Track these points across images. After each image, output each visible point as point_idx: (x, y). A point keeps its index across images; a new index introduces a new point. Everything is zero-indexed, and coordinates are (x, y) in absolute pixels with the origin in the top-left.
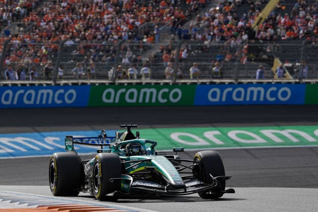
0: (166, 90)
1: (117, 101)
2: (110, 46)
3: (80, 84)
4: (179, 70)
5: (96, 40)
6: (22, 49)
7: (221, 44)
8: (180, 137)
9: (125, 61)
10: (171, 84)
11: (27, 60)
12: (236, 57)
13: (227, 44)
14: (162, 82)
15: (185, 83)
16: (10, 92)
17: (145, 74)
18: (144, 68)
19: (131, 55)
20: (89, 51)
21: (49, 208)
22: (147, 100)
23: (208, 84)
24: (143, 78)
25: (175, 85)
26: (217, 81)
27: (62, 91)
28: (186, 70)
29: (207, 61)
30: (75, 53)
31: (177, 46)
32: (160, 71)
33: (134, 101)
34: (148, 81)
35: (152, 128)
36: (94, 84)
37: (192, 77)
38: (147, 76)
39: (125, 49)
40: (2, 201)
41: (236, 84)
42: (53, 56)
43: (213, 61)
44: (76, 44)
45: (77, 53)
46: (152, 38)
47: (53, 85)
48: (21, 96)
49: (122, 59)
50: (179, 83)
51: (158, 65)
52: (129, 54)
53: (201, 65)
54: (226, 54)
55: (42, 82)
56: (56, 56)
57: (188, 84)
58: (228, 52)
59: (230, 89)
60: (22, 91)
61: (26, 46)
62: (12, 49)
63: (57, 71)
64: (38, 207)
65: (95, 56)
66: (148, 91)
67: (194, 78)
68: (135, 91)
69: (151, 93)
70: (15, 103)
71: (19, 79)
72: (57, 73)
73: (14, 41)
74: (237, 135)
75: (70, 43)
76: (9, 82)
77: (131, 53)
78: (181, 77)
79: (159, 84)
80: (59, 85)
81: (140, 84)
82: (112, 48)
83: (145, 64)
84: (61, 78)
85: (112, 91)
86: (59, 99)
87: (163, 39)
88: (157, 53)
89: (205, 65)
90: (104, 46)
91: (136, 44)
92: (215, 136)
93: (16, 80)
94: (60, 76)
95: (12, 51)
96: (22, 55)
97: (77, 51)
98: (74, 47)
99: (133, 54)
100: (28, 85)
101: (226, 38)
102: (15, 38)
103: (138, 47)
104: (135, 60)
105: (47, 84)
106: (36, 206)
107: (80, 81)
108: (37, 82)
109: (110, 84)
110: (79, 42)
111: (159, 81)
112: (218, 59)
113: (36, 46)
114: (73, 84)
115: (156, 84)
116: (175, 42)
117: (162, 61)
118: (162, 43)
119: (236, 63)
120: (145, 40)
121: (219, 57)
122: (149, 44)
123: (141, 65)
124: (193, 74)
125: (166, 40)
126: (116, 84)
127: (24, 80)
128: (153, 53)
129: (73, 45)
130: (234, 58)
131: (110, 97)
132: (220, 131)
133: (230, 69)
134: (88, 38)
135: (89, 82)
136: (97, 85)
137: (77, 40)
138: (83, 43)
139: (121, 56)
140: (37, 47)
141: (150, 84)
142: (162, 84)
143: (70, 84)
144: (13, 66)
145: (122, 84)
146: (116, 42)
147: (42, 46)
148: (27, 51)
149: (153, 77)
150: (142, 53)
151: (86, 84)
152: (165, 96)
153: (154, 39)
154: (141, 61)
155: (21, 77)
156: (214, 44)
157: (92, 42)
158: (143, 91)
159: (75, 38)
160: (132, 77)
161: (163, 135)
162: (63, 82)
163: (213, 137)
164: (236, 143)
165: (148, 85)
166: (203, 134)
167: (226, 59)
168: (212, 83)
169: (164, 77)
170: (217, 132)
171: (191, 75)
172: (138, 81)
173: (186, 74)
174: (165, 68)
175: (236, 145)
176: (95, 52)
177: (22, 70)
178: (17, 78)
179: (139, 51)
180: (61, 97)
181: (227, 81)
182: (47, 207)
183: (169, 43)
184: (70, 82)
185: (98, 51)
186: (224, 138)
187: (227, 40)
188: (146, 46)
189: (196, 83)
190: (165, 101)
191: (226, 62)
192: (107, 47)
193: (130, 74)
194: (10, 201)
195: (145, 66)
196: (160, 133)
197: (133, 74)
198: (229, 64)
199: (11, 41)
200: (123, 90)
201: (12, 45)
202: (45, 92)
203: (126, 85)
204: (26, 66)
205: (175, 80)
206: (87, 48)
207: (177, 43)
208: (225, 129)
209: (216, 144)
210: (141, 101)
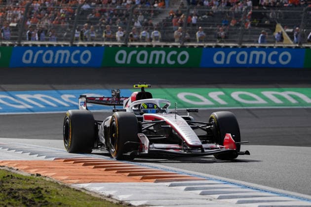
0: (175, 53)
1: (129, 62)
2: (123, 10)
3: (94, 46)
4: (187, 34)
5: (111, 4)
6: (42, 12)
7: (227, 10)
8: (187, 97)
9: (138, 24)
10: (179, 47)
11: (46, 22)
12: (241, 22)
13: (232, 9)
14: (171, 44)
15: (192, 47)
16: (30, 52)
17: (155, 37)
18: (155, 32)
19: (142, 19)
20: (104, 15)
21: (65, 161)
22: (157, 62)
23: (213, 47)
24: (153, 41)
25: (183, 48)
26: (222, 45)
27: (78, 52)
28: (193, 34)
29: (214, 25)
30: (90, 16)
31: (185, 11)
32: (170, 35)
33: (144, 62)
34: (158, 43)
35: (161, 88)
36: (108, 46)
37: (198, 41)
38: (156, 39)
39: (137, 14)
40: (23, 153)
41: (240, 47)
42: (70, 19)
43: (218, 26)
44: (92, 8)
45: (93, 16)
46: (163, 3)
47: (70, 46)
48: (40, 56)
49: (133, 23)
50: (187, 46)
51: (170, 29)
52: (141, 18)
53: (206, 29)
54: (231, 19)
55: (60, 43)
56: (73, 18)
57: (195, 47)
58: (233, 17)
59: (234, 53)
60: (41, 52)
61: (45, 9)
62: (33, 11)
63: (74, 33)
64: (55, 159)
65: (109, 20)
66: (158, 53)
67: (201, 41)
68: (145, 53)
69: (161, 55)
70: (35, 62)
71: (39, 40)
72: (74, 35)
73: (35, 4)
74: (240, 96)
75: (86, 7)
76: (30, 43)
77: (143, 17)
78: (189, 41)
79: (168, 46)
80: (75, 45)
81: (151, 46)
82: (124, 12)
83: (156, 27)
84: (77, 40)
85: (124, 52)
86: (75, 59)
87: (173, 4)
88: (167, 18)
89: (212, 30)
90: (118, 10)
91: (147, 9)
92: (219, 96)
93: (36, 40)
94: (76, 38)
95: (33, 13)
96: (42, 18)
97: (93, 14)
98: (89, 11)
99: (144, 18)
100: (47, 46)
101: (231, 5)
102: (36, 2)
103: (150, 11)
104: (146, 24)
105: (65, 45)
106: (53, 159)
107: (95, 43)
108: (55, 43)
109: (123, 45)
110: (94, 6)
111: (168, 44)
112: (223, 24)
113: (56, 9)
114: (89, 45)
115: (165, 46)
116: (183, 8)
117: (172, 25)
118: (172, 8)
119: (240, 28)
120: (156, 5)
122: (160, 9)
123: (152, 29)
124: (199, 38)
125: (175, 6)
126: (128, 46)
127: (43, 41)
128: (162, 18)
129: (89, 9)
130: (238, 23)
132: (224, 92)
133: (235, 33)
134: (103, 3)
135: (103, 43)
136: (110, 46)
137: (93, 4)
138: (99, 8)
139: (133, 20)
140: (56, 11)
141: (159, 46)
142: (170, 47)
143: (86, 46)
144: (33, 27)
145: (134, 46)
146: (129, 6)
147: (60, 9)
148: (46, 15)
149: (163, 40)
150: (153, 18)
151: (101, 45)
152: (174, 58)
153: (164, 5)
154: (152, 25)
155: (41, 37)
156: (220, 10)
157: (106, 6)
158: (153, 53)
159: (91, 2)
160: (144, 39)
161: (171, 95)
162: (80, 43)
163: (217, 97)
164: (238, 103)
165: (158, 48)
166: (207, 94)
167: (231, 24)
168: (217, 47)
169: (173, 41)
170: (221, 93)
171: (197, 38)
172: (149, 44)
173: (193, 38)
174: (174, 32)
175: (239, 105)
176: (109, 16)
177: (42, 32)
178: (37, 39)
179: (150, 16)
180: (77, 57)
181: (231, 45)
182: (63, 160)
183: (178, 8)
184: (85, 43)
185: (112, 15)
186: (228, 98)
187: (232, 6)
188: (157, 11)
189: (202, 47)
190: (173, 62)
191: (231, 26)
192: (121, 11)
193: (142, 37)
194: (29, 153)
195: (156, 29)
196: (168, 93)
197: (144, 37)
198: (234, 29)
199: (32, 4)
200: (135, 52)
201: (33, 8)
202: (63, 52)
203: (137, 47)
204: (46, 29)
205: (183, 44)
206: (102, 12)
207: (186, 8)
208: (228, 90)
209: (220, 104)
210: (150, 62)
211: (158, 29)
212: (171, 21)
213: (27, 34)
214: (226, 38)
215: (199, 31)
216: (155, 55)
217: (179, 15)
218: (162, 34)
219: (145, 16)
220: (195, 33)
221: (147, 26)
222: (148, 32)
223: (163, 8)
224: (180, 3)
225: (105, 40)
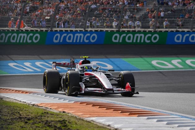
0: (150, 35)
1: (121, 41)
2: (117, 8)
3: (99, 31)
4: (158, 23)
5: (109, 5)
6: (66, 10)
7: (183, 8)
8: (157, 63)
9: (126, 17)
10: (153, 31)
11: (68, 16)
12: (192, 15)
13: (187, 8)
14: (147, 30)
15: (161, 31)
16: (58, 35)
17: (138, 25)
18: (137, 22)
19: (129, 14)
20: (105, 11)
21: (81, 103)
22: (138, 41)
23: (175, 31)
24: (136, 28)
25: (155, 32)
26: (180, 30)
27: (89, 35)
28: (162, 23)
29: (175, 18)
30: (96, 12)
31: (157, 9)
32: (147, 24)
33: (131, 41)
34: (139, 29)
35: (142, 57)
36: (107, 31)
37: (165, 27)
38: (138, 26)
39: (126, 11)
40: (54, 98)
41: (191, 31)
42: (83, 14)
43: (178, 18)
44: (97, 7)
45: (98, 13)
46: (142, 4)
47: (84, 31)
48: (65, 37)
49: (124, 16)
50: (158, 31)
51: (147, 20)
52: (128, 13)
53: (170, 20)
54: (186, 14)
55: (77, 29)
56: (85, 14)
57: (163, 31)
58: (187, 13)
59: (188, 35)
60: (65, 35)
61: (68, 8)
62: (60, 9)
63: (86, 23)
64: (74, 102)
65: (108, 15)
66: (139, 35)
67: (166, 28)
68: (131, 35)
69: (141, 37)
70: (61, 41)
71: (64, 27)
72: (86, 24)
73: (61, 5)
74: (191, 62)
75: (93, 6)
76: (58, 29)
77: (129, 13)
78: (159, 28)
79: (146, 31)
80: (87, 31)
81: (135, 31)
82: (118, 10)
83: (138, 19)
84: (88, 27)
85: (118, 35)
86: (87, 39)
87: (149, 4)
88: (145, 13)
89: (173, 21)
90: (114, 8)
91: (133, 8)
92: (178, 63)
93: (62, 27)
94: (88, 26)
95: (60, 11)
96: (66, 13)
97: (98, 11)
98: (96, 9)
101: (186, 4)
102: (62, 3)
103: (134, 9)
104: (132, 17)
105: (80, 30)
106: (73, 102)
107: (99, 29)
108: (74, 29)
109: (117, 31)
110: (99, 6)
111: (146, 30)
112: (181, 17)
113: (74, 8)
114: (96, 31)
115: (144, 31)
116: (156, 7)
117: (148, 17)
118: (148, 7)
119: (192, 20)
120: (138, 5)
121: (182, 15)
122: (140, 7)
123: (136, 20)
124: (165, 26)
125: (150, 5)
126: (121, 31)
127: (66, 28)
128: (142, 13)
129: (95, 8)
130: (190, 16)
131: (117, 39)
132: (182, 60)
133: (189, 23)
134: (104, 4)
135: (105, 29)
136: (109, 31)
137: (98, 5)
138: (102, 7)
139: (123, 14)
140: (75, 9)
141: (140, 31)
142: (147, 31)
143: (94, 31)
144: (60, 19)
145: (124, 31)
146: (121, 6)
147: (77, 8)
148: (69, 11)
149: (142, 27)
150: (136, 13)
151: (103, 31)
152: (149, 38)
153: (143, 5)
154: (135, 18)
155: (65, 26)
156: (179, 8)
157: (107, 6)
158: (136, 35)
159: (97, 4)
160: (130, 27)
161: (147, 62)
162: (89, 29)
163: (177, 63)
164: (190, 67)
165: (139, 32)
166: (171, 61)
167: (186, 17)
168: (177, 31)
169: (149, 28)
170: (180, 61)
171: (164, 26)
172: (134, 30)
173: (162, 26)
174: (149, 22)
175: (190, 68)
176: (108, 12)
177: (66, 22)
178: (63, 26)
179: (134, 12)
180: (88, 38)
181: (186, 30)
182: (80, 103)
183: (152, 7)
184: (93, 30)
185: (110, 11)
186: (184, 64)
187: (187, 5)
188: (139, 9)
189: (167, 31)
190: (149, 41)
192: (116, 9)
193: (129, 25)
194: (58, 99)
195: (138, 21)
197: (131, 25)
198: (187, 20)
199: (60, 5)
200: (125, 35)
201: (60, 8)
202: (79, 35)
204: (68, 20)
205: (155, 29)
206: (104, 9)
207: (157, 7)
208: (184, 59)
209: (179, 67)
210: (135, 41)
211: (139, 20)
212: (148, 15)
213: (56, 24)
214: (183, 26)
215: (165, 22)
216: (137, 37)
217: (152, 12)
218: (142, 23)
219: (131, 12)
220: (163, 23)
221: (132, 18)
222: (133, 22)
223: (143, 7)
224: (154, 4)
225: (106, 27)
